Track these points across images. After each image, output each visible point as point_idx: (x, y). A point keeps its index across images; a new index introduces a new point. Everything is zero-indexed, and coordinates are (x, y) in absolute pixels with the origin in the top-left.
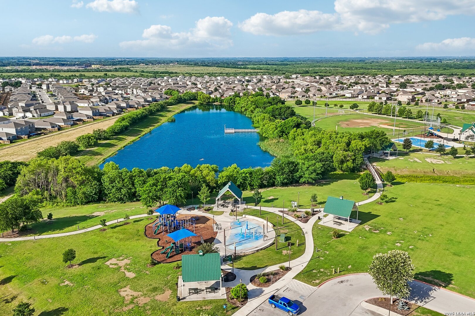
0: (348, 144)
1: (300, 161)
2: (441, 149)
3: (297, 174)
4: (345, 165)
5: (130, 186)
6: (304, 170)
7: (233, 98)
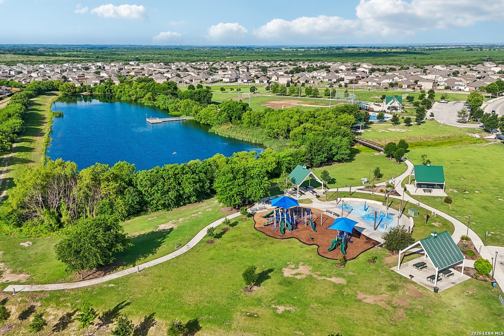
5: (177, 187)
7: (108, 86)
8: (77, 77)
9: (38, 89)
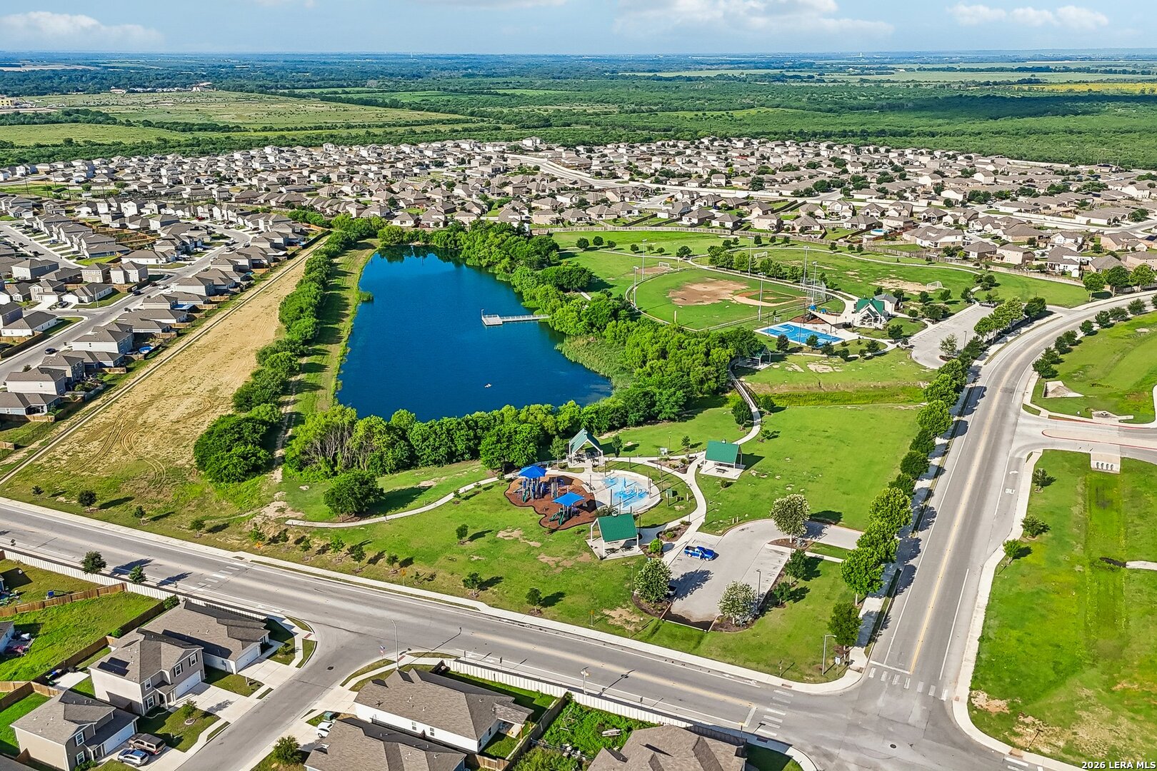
0: (707, 354)
1: (657, 391)
2: (828, 350)
3: (656, 409)
4: (706, 386)
5: (450, 444)
6: (663, 402)
7: (452, 233)
8: (412, 200)
9: (346, 240)
